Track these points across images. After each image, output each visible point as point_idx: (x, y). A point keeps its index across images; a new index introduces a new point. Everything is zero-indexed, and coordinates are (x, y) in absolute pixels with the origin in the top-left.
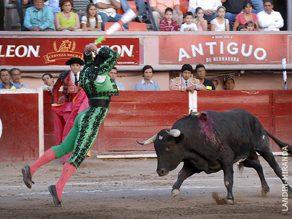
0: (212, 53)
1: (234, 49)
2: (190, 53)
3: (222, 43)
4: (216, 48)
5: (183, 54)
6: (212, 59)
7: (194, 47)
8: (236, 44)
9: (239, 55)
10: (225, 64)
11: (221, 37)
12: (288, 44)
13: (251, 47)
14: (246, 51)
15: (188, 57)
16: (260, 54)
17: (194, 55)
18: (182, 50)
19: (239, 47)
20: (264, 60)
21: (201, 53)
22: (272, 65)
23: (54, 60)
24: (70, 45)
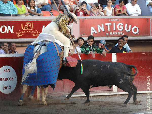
0: (109, 29)
1: (121, 27)
2: (97, 30)
3: (114, 24)
4: (111, 27)
5: (93, 30)
6: (109, 34)
7: (99, 26)
8: (122, 24)
9: (124, 30)
10: (116, 37)
11: (114, 20)
12: (150, 24)
13: (130, 26)
14: (128, 29)
15: (96, 32)
16: (135, 30)
17: (99, 31)
18: (92, 28)
19: (124, 26)
20: (137, 34)
21: (103, 30)
22: (142, 37)
23: (22, 35)
24: (30, 25)
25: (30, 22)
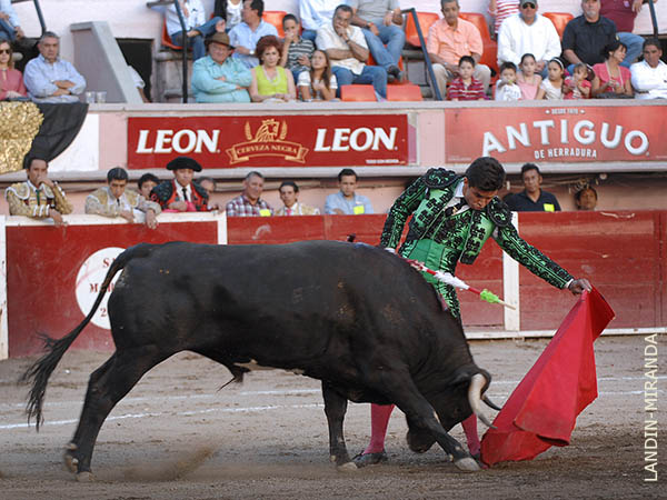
0: (545, 140)
1: (587, 133)
2: (504, 142)
3: (564, 122)
4: (554, 133)
5: (490, 143)
6: (546, 153)
7: (511, 131)
8: (591, 125)
9: (597, 144)
10: (570, 162)
11: (562, 111)
13: (619, 129)
14: (610, 138)
15: (501, 149)
16: (636, 142)
17: (512, 145)
18: (488, 136)
19: (597, 130)
20: (643, 154)
21: (525, 141)
22: (659, 163)
23: (246, 158)
24: (276, 129)
25: (277, 118)
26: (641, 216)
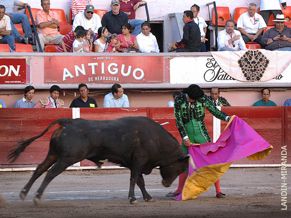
0: (93, 72)
1: (114, 69)
2: (73, 73)
3: (103, 64)
4: (98, 69)
5: (67, 73)
6: (94, 79)
7: (77, 68)
8: (116, 65)
9: (119, 75)
10: (106, 83)
11: (102, 58)
12: (164, 65)
13: (130, 67)
14: (126, 72)
15: (72, 76)
16: (138, 74)
17: (77, 75)
18: (65, 70)
19: (119, 67)
20: (142, 80)
21: (84, 73)
22: (149, 84)
26: (140, 110)
